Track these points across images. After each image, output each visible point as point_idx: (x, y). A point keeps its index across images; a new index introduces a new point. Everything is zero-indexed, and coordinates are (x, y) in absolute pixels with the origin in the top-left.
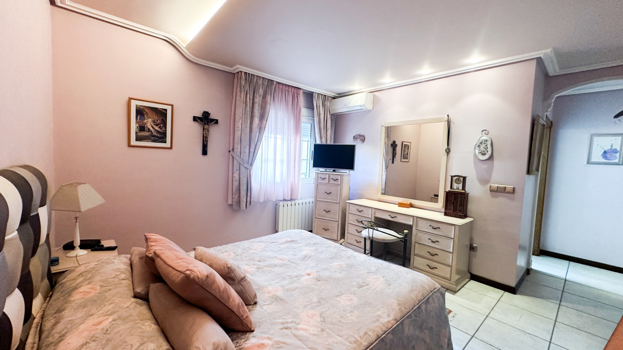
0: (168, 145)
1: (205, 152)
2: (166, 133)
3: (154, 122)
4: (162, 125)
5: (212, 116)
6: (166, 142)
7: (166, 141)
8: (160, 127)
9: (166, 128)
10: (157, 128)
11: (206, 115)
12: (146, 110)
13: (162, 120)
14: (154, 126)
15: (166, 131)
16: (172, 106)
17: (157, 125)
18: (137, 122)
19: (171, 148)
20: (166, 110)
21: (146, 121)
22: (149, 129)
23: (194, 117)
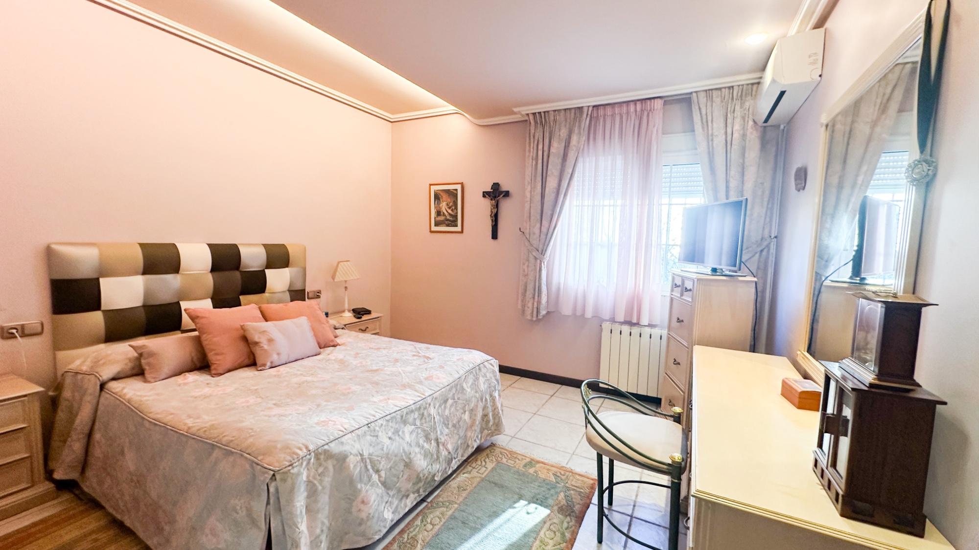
0: (459, 229)
1: (495, 236)
2: (457, 216)
3: (447, 205)
4: (453, 208)
5: (504, 188)
6: (457, 226)
7: (457, 224)
8: (452, 210)
9: (457, 210)
10: (450, 211)
11: (496, 186)
12: (442, 194)
13: (454, 201)
14: (448, 210)
15: (457, 213)
16: (462, 184)
17: (450, 208)
18: (435, 207)
19: (462, 232)
20: (456, 190)
21: (441, 205)
22: (444, 213)
23: (483, 192)
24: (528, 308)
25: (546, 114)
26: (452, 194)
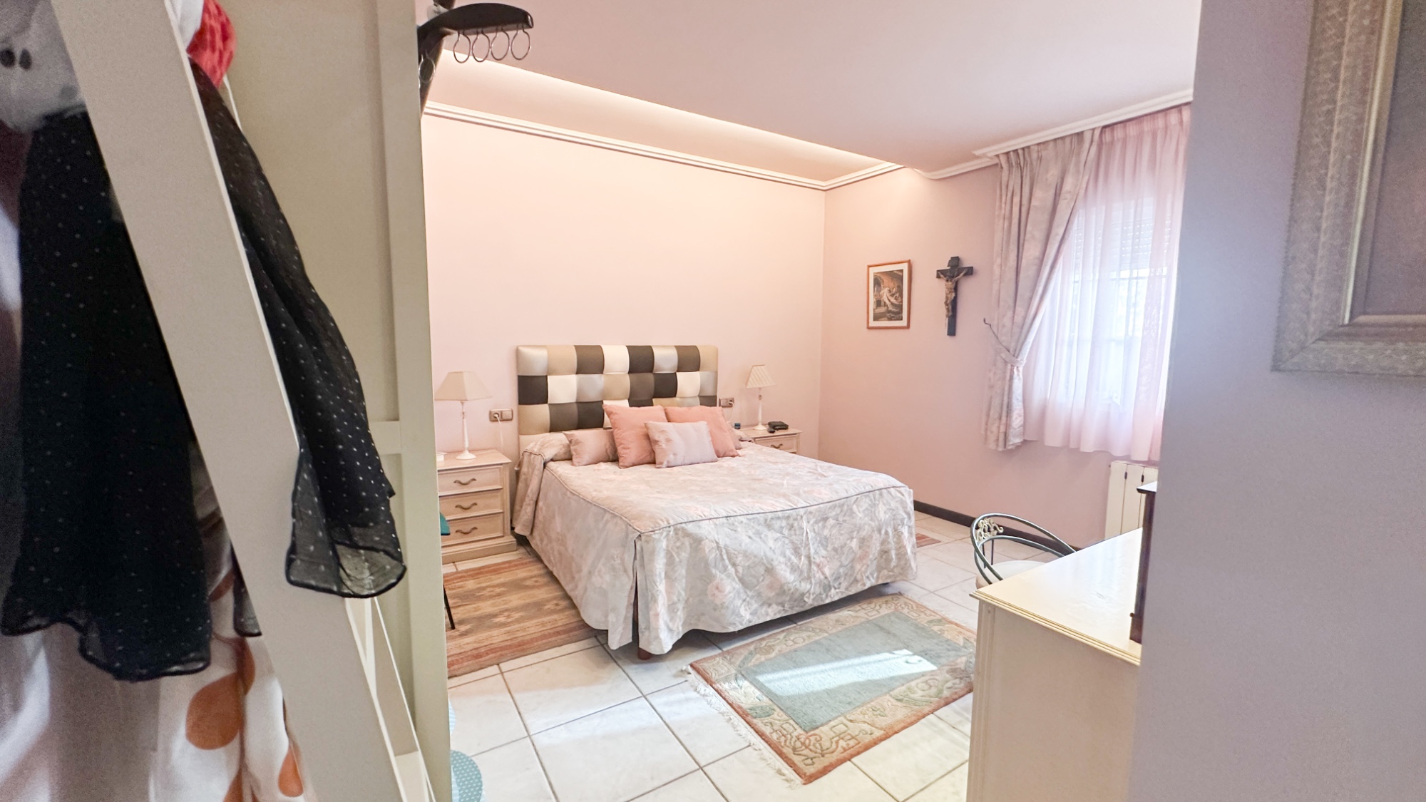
0: (904, 323)
1: (952, 331)
2: (902, 305)
3: (890, 291)
4: (898, 295)
5: (966, 264)
6: (902, 319)
7: (902, 317)
8: (896, 299)
9: (902, 298)
10: (893, 300)
11: (955, 262)
12: (882, 277)
13: (898, 287)
14: (890, 298)
15: (902, 302)
16: (909, 262)
17: (892, 295)
18: (875, 296)
19: (908, 327)
20: (902, 271)
21: (882, 292)
22: (885, 303)
23: (938, 271)
24: (992, 432)
25: (1026, 150)
26: (896, 277)
